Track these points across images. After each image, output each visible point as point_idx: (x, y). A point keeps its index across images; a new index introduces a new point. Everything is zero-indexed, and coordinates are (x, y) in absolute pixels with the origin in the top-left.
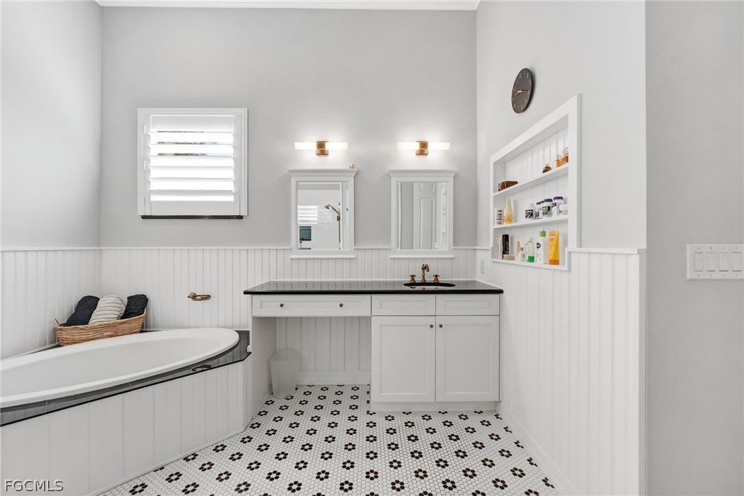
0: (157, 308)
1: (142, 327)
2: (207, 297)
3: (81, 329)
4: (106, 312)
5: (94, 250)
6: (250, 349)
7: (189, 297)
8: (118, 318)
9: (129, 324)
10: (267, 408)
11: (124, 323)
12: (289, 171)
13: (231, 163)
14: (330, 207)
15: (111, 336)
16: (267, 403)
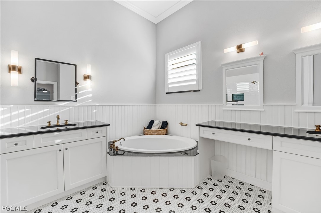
0: (170, 127)
1: (166, 133)
2: (186, 125)
3: (149, 131)
4: (155, 127)
5: (154, 105)
6: (198, 151)
7: (180, 124)
8: (159, 129)
9: (162, 131)
10: (208, 181)
11: (160, 130)
12: (221, 65)
13: (195, 67)
14: (255, 82)
15: (157, 134)
16: (208, 179)
